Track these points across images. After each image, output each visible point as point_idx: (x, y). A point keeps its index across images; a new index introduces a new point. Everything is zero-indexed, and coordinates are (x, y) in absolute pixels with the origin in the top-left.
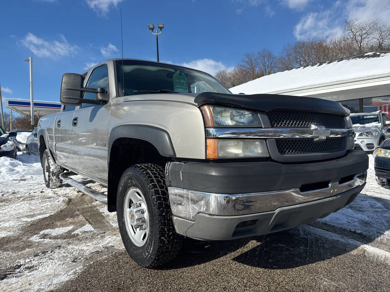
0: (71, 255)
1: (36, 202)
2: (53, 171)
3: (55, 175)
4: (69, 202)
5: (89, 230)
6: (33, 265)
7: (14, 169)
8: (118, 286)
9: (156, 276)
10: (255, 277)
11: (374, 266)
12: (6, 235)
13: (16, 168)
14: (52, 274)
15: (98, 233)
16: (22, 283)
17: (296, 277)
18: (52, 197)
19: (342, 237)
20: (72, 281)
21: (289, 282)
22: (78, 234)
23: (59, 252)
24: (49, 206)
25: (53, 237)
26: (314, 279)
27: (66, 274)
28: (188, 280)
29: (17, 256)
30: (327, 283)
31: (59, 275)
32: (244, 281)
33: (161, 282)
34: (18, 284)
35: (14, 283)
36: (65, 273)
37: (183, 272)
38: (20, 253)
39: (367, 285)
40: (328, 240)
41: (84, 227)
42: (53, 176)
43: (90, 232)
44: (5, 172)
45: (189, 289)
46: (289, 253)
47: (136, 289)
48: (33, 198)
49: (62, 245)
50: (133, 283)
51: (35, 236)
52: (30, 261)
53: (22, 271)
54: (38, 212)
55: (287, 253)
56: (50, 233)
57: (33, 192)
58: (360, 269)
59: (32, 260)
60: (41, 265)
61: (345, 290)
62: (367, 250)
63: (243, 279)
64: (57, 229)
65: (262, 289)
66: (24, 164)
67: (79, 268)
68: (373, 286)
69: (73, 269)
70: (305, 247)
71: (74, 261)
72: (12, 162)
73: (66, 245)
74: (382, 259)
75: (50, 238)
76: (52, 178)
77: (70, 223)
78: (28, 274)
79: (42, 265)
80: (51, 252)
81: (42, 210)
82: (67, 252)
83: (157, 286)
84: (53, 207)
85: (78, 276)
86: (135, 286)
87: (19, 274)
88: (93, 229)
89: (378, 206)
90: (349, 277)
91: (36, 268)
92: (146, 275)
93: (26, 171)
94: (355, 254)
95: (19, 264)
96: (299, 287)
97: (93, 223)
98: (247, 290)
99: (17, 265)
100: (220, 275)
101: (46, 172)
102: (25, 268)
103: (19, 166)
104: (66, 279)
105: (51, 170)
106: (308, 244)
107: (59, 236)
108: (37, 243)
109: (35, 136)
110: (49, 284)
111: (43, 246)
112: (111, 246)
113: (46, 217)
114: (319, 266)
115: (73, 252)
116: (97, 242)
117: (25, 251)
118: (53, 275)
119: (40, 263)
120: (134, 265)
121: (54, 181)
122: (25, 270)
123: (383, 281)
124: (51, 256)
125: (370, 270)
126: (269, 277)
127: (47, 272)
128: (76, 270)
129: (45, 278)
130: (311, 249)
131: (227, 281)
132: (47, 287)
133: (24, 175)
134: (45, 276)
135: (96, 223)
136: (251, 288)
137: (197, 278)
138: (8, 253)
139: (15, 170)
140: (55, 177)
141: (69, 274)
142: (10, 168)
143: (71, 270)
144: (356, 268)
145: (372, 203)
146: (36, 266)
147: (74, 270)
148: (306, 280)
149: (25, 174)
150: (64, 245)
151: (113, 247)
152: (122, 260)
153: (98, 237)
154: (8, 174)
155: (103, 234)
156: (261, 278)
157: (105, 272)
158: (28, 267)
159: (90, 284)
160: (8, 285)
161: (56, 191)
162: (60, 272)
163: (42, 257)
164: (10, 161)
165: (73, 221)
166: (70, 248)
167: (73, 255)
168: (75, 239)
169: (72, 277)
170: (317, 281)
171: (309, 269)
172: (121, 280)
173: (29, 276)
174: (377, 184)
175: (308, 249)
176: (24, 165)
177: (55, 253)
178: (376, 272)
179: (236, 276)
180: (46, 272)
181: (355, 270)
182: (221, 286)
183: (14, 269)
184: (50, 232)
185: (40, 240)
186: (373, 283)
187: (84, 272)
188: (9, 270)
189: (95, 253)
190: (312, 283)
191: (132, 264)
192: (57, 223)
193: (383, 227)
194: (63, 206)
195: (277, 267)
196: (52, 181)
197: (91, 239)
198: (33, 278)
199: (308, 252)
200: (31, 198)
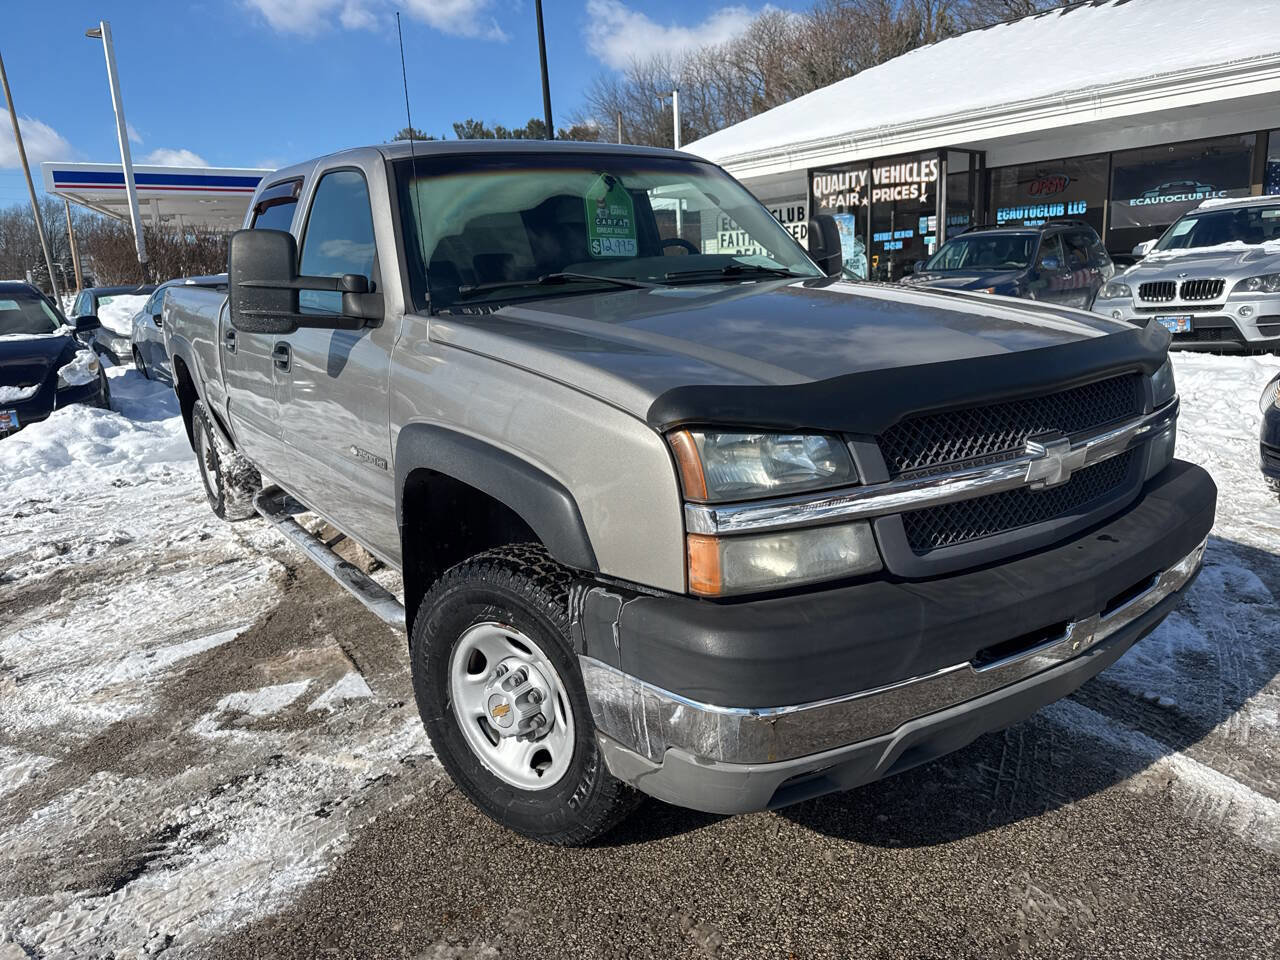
0: (314, 789)
1: (190, 579)
2: (229, 473)
3: (236, 484)
4: (288, 580)
5: (355, 696)
6: (211, 824)
7: (108, 445)
8: (450, 904)
9: (553, 873)
10: (833, 880)
11: (1187, 839)
12: (123, 713)
13: (114, 442)
14: (267, 859)
15: (383, 706)
16: (190, 890)
17: (952, 879)
18: (236, 557)
19: (1110, 724)
20: (322, 885)
21: (929, 897)
22: (326, 711)
23: (278, 780)
24: (232, 596)
25: (256, 720)
26: (1002, 886)
27: (306, 860)
28: (642, 886)
29: (163, 793)
30: (1038, 905)
31: (284, 862)
32: (799, 894)
33: (566, 893)
34: (179, 894)
35: (169, 892)
36: (302, 854)
37: (626, 858)
38: (169, 783)
39: (1155, 912)
40: (1066, 736)
41: (340, 682)
42: (231, 486)
43: (361, 703)
44: (83, 458)
45: (644, 920)
46: (942, 787)
47: (498, 918)
48: (179, 562)
49: (284, 754)
50: (490, 895)
51: (206, 717)
52: (202, 814)
53: (184, 846)
54: (202, 622)
55: (934, 787)
56: (247, 706)
57: (178, 538)
58: (1144, 849)
59: (207, 808)
60: (232, 825)
61: (1086, 928)
62: (1181, 775)
63: (798, 885)
64: (263, 689)
65: (850, 920)
66: (138, 423)
67: (340, 840)
68: (1172, 914)
69: (323, 841)
70: (990, 766)
71: (322, 810)
72: (100, 420)
73: (294, 755)
74: (1220, 812)
75: (249, 727)
76: (228, 493)
77: (301, 668)
78: (204, 859)
79: (235, 825)
80: (257, 780)
81: (214, 611)
82: (300, 780)
83: (556, 908)
84: (244, 598)
85: (339, 868)
86: (496, 905)
87: (177, 858)
88: (367, 692)
89: (1250, 589)
90: (1106, 880)
91: (222, 838)
92: (525, 866)
93: (146, 451)
94: (1140, 791)
95: (174, 824)
96: (954, 914)
97: (366, 664)
98: (806, 923)
99: (169, 826)
100: (732, 870)
101: (207, 470)
102: (192, 837)
103: (123, 434)
104: (307, 876)
105: (224, 468)
106: (1002, 751)
107: (274, 718)
108: (214, 744)
109: (156, 323)
110: (262, 892)
111: (230, 758)
112: (423, 755)
113: (229, 643)
114: (1023, 837)
115: (318, 777)
116: (382, 741)
117: (184, 775)
118: (269, 862)
119: (230, 818)
120: (489, 828)
121: (237, 501)
122: (192, 844)
123: (1204, 897)
124: (256, 795)
125: (1175, 855)
126: (871, 879)
127: (254, 849)
128: (332, 848)
129: (249, 872)
130: (1011, 771)
131: (752, 890)
132: (257, 904)
133: (141, 463)
134: (248, 868)
135: (376, 666)
136: (817, 919)
137: (667, 878)
138: (137, 781)
139: (113, 450)
140: (237, 489)
141: (314, 860)
142: (97, 445)
143: (318, 844)
144: (1133, 846)
145: (1233, 577)
146: (220, 831)
147: (325, 847)
148: (979, 892)
149: (145, 460)
150: (290, 754)
151: (428, 763)
152: (455, 810)
153: (383, 723)
154: (93, 463)
155: (397, 711)
156: (848, 882)
157: (410, 854)
158: (200, 833)
159: (371, 898)
160: (154, 896)
161: (246, 533)
162: (289, 851)
163: (233, 798)
164: (94, 420)
165: (307, 659)
166: (309, 765)
167: (317, 790)
168: (317, 729)
169: (322, 871)
170: (1010, 893)
171: (992, 848)
172: (456, 885)
173: (205, 866)
174: (1267, 490)
175: (1001, 773)
176: (139, 429)
177: (269, 784)
178: (1190, 862)
179: (778, 874)
180: (249, 851)
181: (1128, 854)
182: (733, 908)
183: (160, 841)
184: (246, 701)
185: (220, 732)
186: (1175, 905)
187: (352, 853)
188: (149, 845)
189: (378, 782)
190: (994, 902)
191: (486, 828)
192: (262, 666)
193: (1251, 680)
194: (274, 599)
195: (899, 842)
196: (230, 502)
197: (365, 728)
198: (218, 873)
199: (998, 784)
200: (177, 562)
